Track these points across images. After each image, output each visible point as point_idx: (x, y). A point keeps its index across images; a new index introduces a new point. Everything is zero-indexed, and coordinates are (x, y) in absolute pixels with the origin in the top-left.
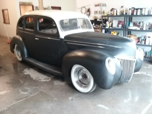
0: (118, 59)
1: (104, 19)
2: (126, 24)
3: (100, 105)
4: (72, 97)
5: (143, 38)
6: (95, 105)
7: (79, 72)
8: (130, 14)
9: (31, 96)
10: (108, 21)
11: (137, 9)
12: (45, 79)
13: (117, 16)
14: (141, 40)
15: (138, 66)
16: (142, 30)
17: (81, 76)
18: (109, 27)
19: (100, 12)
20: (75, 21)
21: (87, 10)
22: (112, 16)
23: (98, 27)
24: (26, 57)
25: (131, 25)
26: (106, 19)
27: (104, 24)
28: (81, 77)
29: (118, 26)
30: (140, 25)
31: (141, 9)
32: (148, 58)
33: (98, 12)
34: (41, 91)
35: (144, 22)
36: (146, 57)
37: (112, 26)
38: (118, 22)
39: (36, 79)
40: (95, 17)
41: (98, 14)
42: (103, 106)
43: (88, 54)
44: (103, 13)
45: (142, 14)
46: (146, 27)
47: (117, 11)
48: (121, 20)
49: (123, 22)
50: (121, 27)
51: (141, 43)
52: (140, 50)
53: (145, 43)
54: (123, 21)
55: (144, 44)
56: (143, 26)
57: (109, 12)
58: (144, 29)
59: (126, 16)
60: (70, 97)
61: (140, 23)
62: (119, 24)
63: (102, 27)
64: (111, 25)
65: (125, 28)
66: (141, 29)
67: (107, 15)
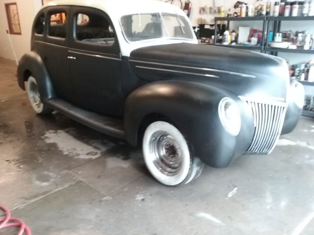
0: (247, 102)
1: (219, 26)
2: (266, 36)
3: (202, 214)
4: (143, 194)
5: (303, 67)
6: (191, 214)
7: (161, 139)
8: (277, 14)
9: (56, 191)
10: (228, 29)
11: (292, 4)
12: (88, 154)
13: (247, 18)
14: (299, 70)
15: (292, 120)
16: (300, 50)
17: (164, 149)
18: (229, 42)
19: (210, 8)
20: (157, 19)
21: (184, 5)
22: (237, 18)
23: (207, 41)
24: (50, 97)
25: (279, 37)
26: (224, 26)
27: (219, 35)
28: (163, 152)
29: (249, 41)
30: (297, 38)
31: (301, 3)
32: (311, 110)
33: (206, 9)
34: (77, 180)
35: (307, 33)
36: (307, 108)
37: (236, 40)
38: (250, 32)
39: (70, 153)
40: (201, 20)
41: (206, 13)
42: (208, 216)
43: (181, 90)
44: (217, 11)
45: (302, 14)
46: (310, 42)
47: (247, 7)
48: (255, 28)
49: (260, 31)
50: (256, 44)
51: (298, 77)
52: (296, 86)
53: (306, 78)
54: (261, 29)
55: (306, 81)
56: (303, 41)
57: (230, 9)
58: (306, 47)
59: (268, 17)
60: (139, 195)
61: (296, 35)
62: (251, 36)
63: (214, 43)
64: (233, 39)
65: (265, 45)
66: (298, 47)
67: (227, 15)
